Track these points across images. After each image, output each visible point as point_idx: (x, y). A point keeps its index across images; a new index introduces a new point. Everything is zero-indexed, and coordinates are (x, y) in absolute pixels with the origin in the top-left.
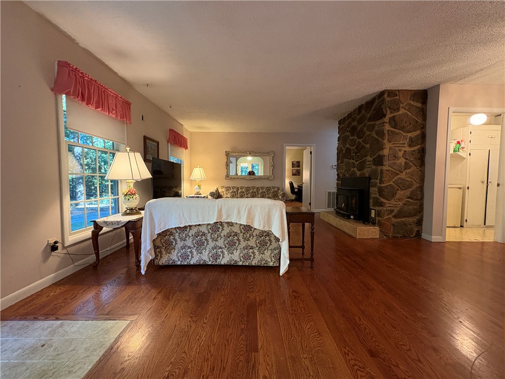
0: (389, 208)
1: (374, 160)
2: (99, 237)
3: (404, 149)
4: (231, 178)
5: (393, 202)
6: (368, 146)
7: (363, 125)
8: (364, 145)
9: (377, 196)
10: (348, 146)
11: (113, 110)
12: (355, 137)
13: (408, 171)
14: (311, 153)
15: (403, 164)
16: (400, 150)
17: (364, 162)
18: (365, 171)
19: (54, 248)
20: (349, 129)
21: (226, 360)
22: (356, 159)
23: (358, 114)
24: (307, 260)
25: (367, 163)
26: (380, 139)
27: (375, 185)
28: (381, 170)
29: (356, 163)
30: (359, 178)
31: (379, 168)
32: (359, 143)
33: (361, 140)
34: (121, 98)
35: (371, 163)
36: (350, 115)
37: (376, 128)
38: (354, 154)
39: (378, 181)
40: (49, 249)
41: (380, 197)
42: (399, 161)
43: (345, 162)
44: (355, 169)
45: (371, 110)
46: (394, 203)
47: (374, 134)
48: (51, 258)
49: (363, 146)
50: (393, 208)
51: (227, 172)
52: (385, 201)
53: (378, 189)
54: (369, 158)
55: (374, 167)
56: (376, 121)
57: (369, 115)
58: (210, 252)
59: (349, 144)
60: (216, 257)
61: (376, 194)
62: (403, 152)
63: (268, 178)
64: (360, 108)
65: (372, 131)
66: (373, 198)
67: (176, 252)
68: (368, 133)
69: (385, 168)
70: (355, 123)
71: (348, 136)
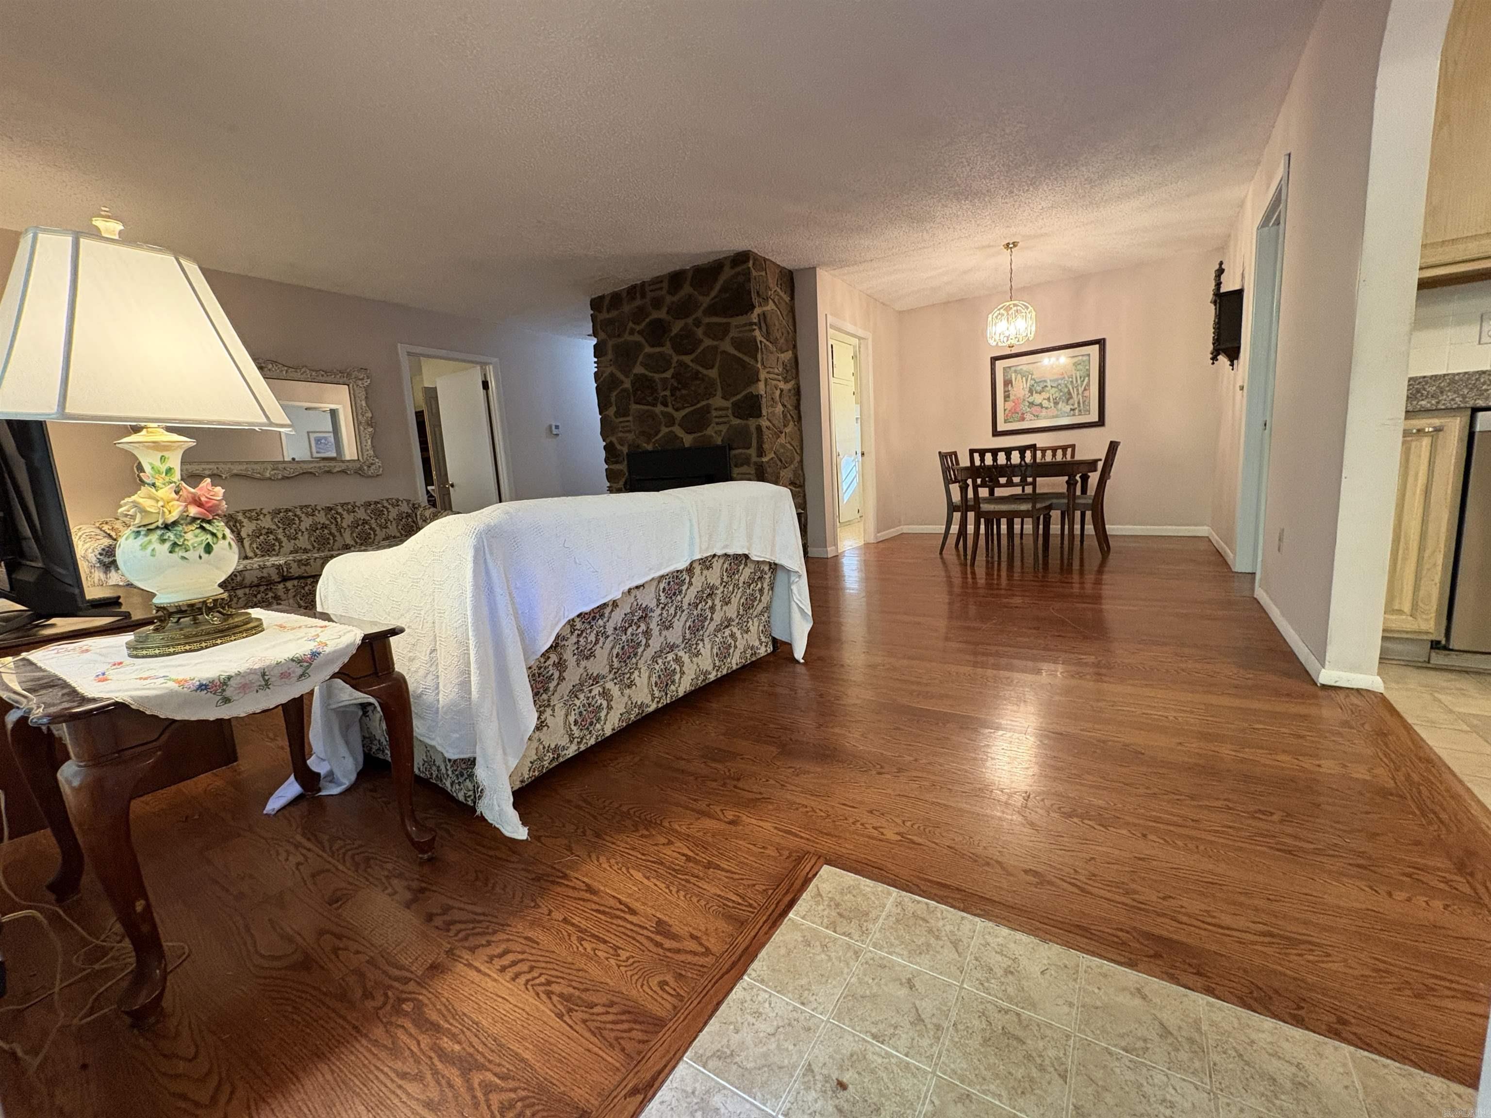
1: (734, 404)
3: (779, 385)
6: (713, 373)
8: (700, 369)
10: (639, 370)
12: (667, 350)
13: (787, 430)
14: (485, 385)
15: (781, 416)
16: (776, 387)
17: (707, 409)
20: (638, 328)
22: (677, 405)
23: (671, 292)
25: (714, 413)
28: (759, 428)
29: (679, 415)
30: (689, 449)
31: (752, 423)
32: (681, 364)
33: (687, 359)
35: (728, 412)
37: (733, 333)
38: (668, 393)
39: (753, 452)
42: (777, 410)
43: (631, 412)
44: (678, 430)
45: (712, 289)
47: (727, 346)
49: (698, 372)
54: (717, 401)
55: (736, 422)
56: (732, 316)
57: (706, 301)
58: (652, 670)
59: (642, 364)
60: (667, 678)
62: (779, 391)
64: (676, 279)
65: (720, 340)
67: (561, 712)
68: (708, 342)
69: (763, 422)
70: (661, 314)
71: (638, 346)
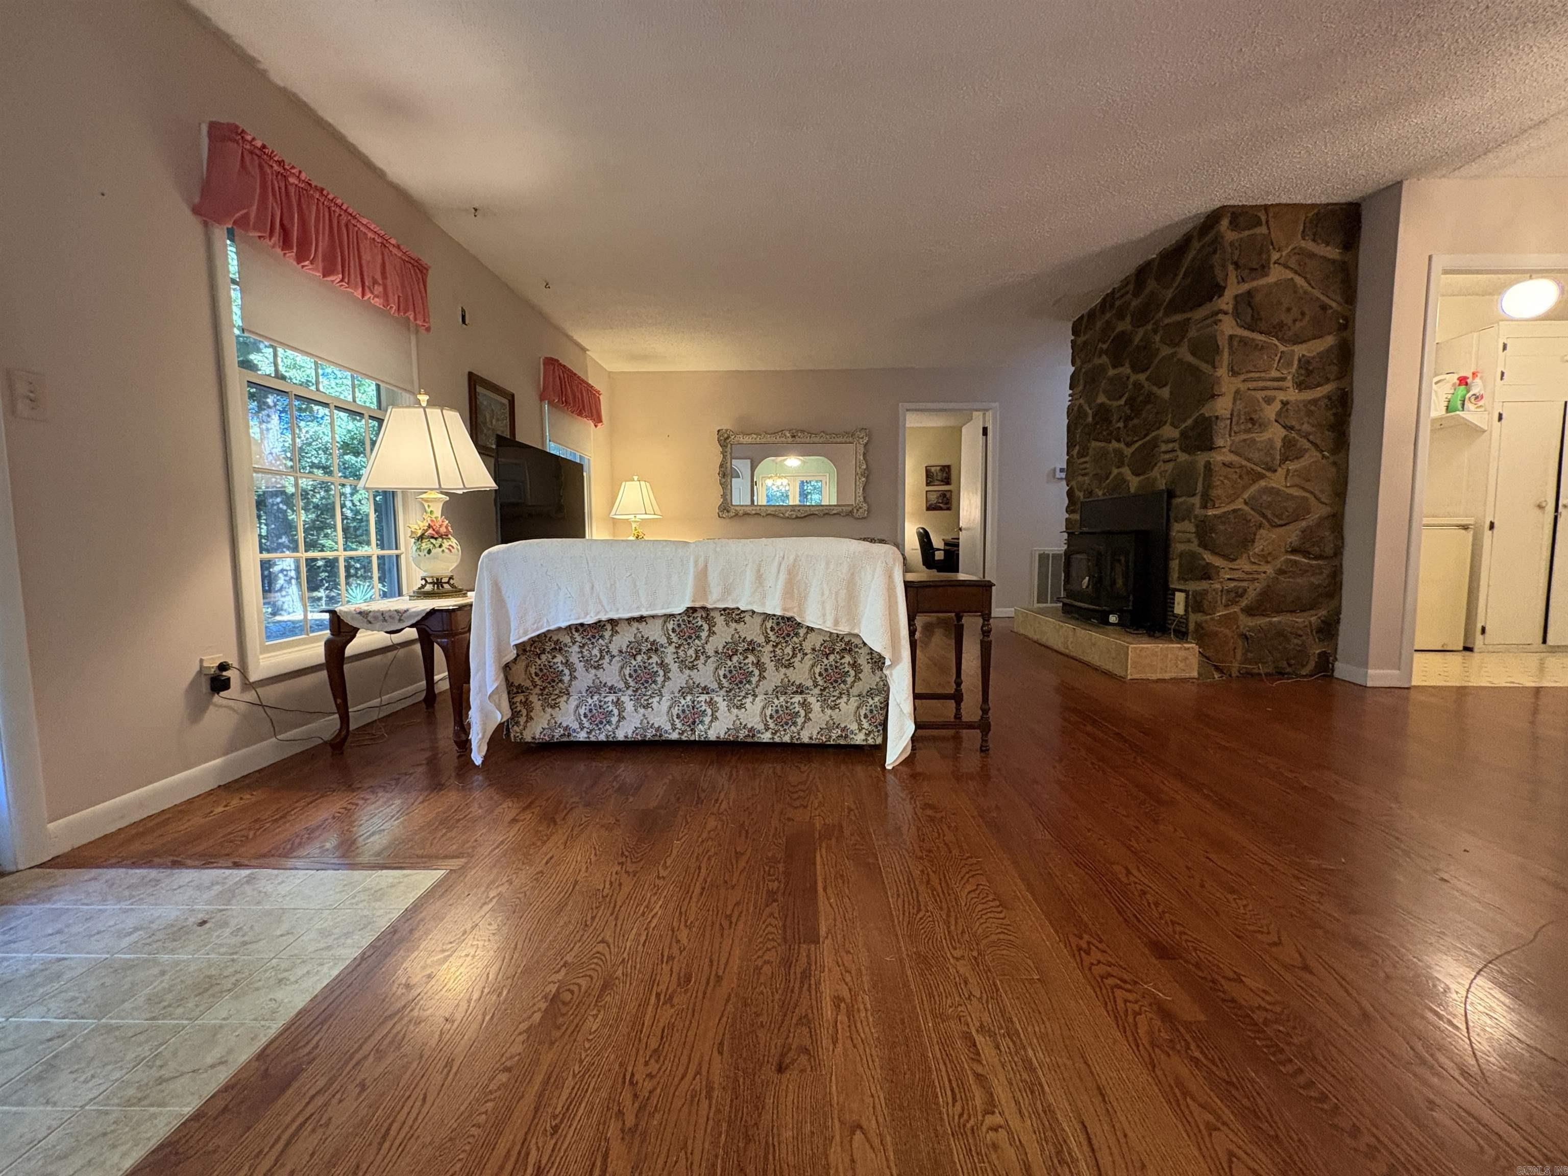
0: (1232, 584)
1: (1183, 434)
2: (345, 666)
3: (1281, 396)
4: (737, 515)
5: (1243, 564)
6: (1165, 393)
7: (1149, 327)
8: (1155, 389)
9: (1194, 547)
10: (1102, 399)
11: (375, 282)
12: (1126, 370)
13: (1292, 466)
14: (985, 431)
15: (1279, 444)
16: (1269, 401)
17: (1154, 444)
18: (1155, 473)
19: (219, 683)
20: (1105, 346)
21: (723, 961)
22: (1128, 439)
23: (1136, 295)
24: (970, 726)
25: (1164, 447)
26: (1204, 367)
27: (1187, 515)
28: (1208, 465)
29: (1128, 451)
30: (1135, 496)
31: (1201, 458)
32: (1138, 386)
33: (1142, 377)
34: (398, 247)
35: (1176, 445)
36: (1108, 301)
37: (1193, 333)
38: (1121, 425)
39: (1196, 501)
40: (205, 686)
41: (1201, 550)
42: (1266, 436)
43: (1091, 452)
44: (1126, 471)
45: (1176, 275)
46: (1248, 567)
47: (1184, 353)
48: (211, 712)
49: (1150, 394)
50: (1245, 584)
51: (724, 496)
52: (1217, 562)
53: (1197, 526)
54: (1169, 431)
55: (1183, 457)
56: (1191, 309)
57: (1169, 294)
58: (674, 702)
59: (1105, 391)
60: (692, 717)
61: (1189, 541)
62: (1277, 406)
63: (851, 512)
64: (1142, 274)
65: (1177, 345)
66: (1181, 555)
67: (573, 702)
68: (1166, 351)
69: (1218, 458)
70: (1124, 326)
71: (1102, 369)
